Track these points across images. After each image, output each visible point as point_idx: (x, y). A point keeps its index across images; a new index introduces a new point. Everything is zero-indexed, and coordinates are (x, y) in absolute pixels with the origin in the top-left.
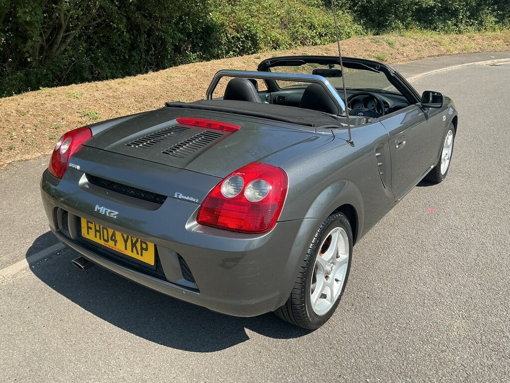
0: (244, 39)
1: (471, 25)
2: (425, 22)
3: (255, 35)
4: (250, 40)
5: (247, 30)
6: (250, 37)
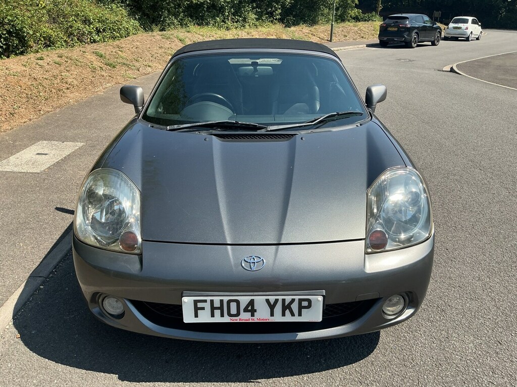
0: (6, 35)
1: (236, 22)
3: (21, 30)
4: (15, 37)
5: (10, 24)
6: (15, 33)
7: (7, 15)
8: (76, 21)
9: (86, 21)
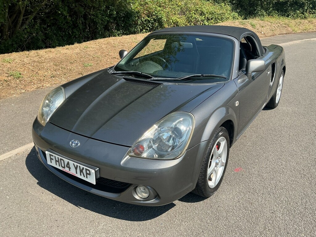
0: (153, 21)
1: (312, 14)
2: (282, 11)
3: (161, 19)
4: (157, 22)
5: (155, 16)
6: (157, 20)
7: (155, 11)
8: (195, 13)
9: (202, 14)
